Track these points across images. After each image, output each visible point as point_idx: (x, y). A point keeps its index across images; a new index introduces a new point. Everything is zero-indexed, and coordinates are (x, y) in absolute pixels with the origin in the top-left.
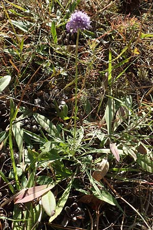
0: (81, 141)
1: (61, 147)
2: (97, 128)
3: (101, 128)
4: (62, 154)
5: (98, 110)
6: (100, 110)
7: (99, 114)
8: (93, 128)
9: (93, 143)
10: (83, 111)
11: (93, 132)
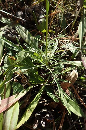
0: (54, 52)
1: (35, 56)
2: (70, 41)
3: (74, 42)
4: (36, 63)
5: (72, 27)
6: (73, 27)
7: (73, 30)
8: (67, 42)
9: (66, 55)
10: (59, 27)
11: (66, 45)
